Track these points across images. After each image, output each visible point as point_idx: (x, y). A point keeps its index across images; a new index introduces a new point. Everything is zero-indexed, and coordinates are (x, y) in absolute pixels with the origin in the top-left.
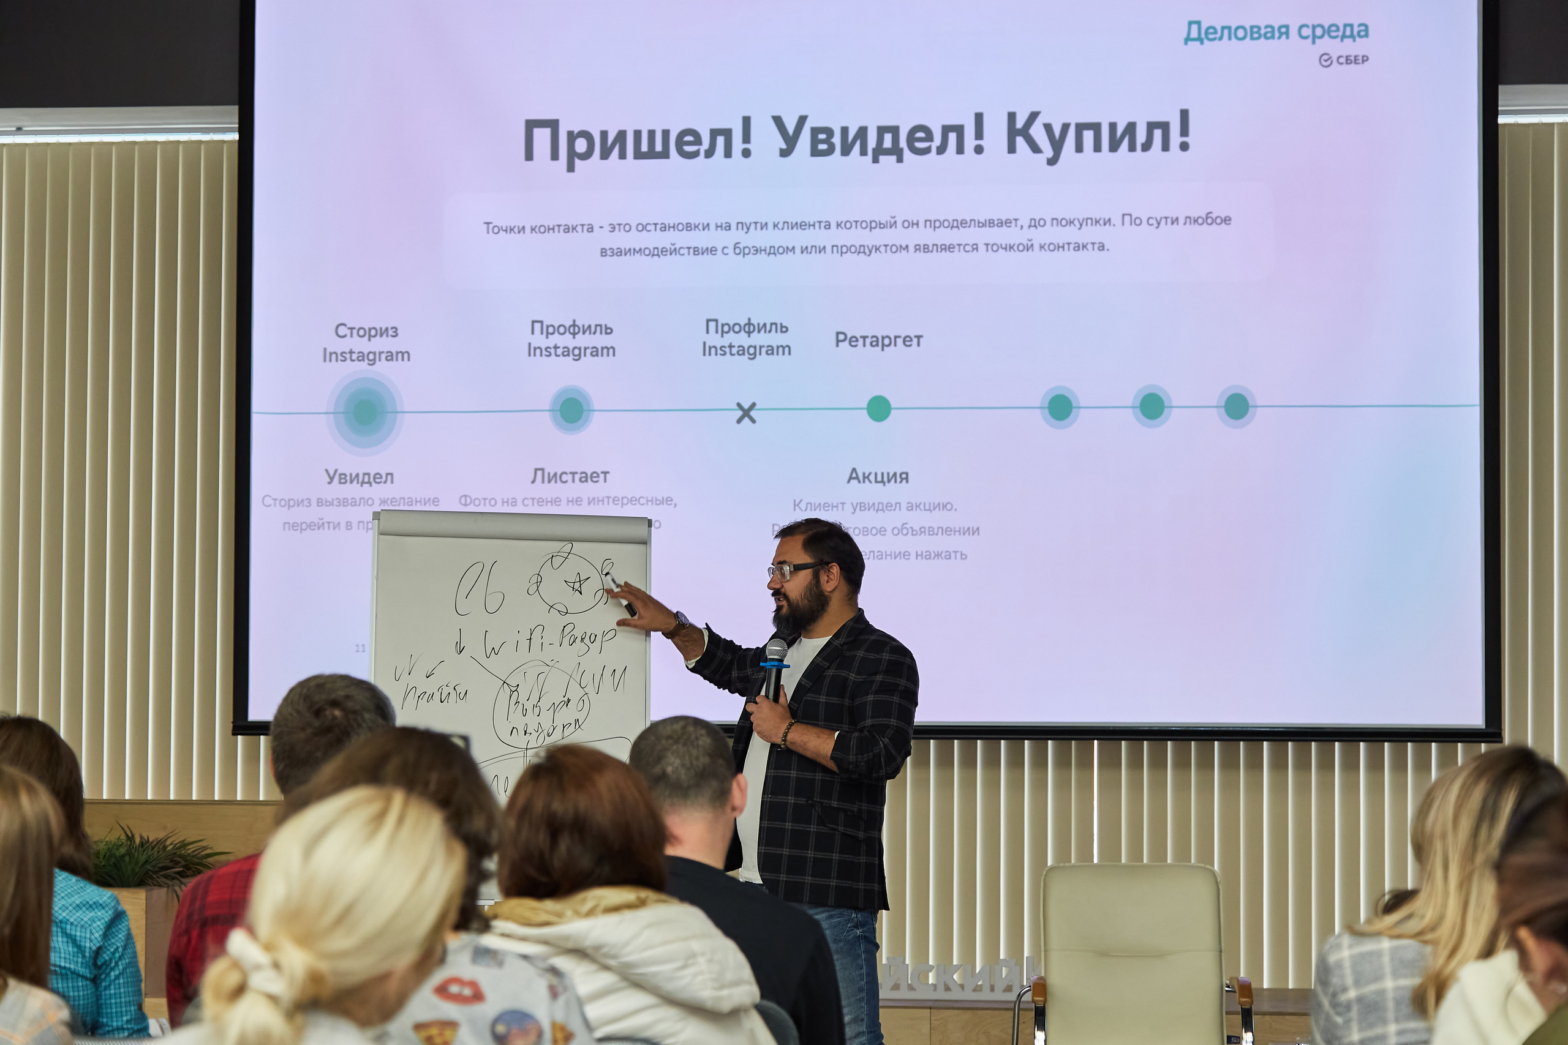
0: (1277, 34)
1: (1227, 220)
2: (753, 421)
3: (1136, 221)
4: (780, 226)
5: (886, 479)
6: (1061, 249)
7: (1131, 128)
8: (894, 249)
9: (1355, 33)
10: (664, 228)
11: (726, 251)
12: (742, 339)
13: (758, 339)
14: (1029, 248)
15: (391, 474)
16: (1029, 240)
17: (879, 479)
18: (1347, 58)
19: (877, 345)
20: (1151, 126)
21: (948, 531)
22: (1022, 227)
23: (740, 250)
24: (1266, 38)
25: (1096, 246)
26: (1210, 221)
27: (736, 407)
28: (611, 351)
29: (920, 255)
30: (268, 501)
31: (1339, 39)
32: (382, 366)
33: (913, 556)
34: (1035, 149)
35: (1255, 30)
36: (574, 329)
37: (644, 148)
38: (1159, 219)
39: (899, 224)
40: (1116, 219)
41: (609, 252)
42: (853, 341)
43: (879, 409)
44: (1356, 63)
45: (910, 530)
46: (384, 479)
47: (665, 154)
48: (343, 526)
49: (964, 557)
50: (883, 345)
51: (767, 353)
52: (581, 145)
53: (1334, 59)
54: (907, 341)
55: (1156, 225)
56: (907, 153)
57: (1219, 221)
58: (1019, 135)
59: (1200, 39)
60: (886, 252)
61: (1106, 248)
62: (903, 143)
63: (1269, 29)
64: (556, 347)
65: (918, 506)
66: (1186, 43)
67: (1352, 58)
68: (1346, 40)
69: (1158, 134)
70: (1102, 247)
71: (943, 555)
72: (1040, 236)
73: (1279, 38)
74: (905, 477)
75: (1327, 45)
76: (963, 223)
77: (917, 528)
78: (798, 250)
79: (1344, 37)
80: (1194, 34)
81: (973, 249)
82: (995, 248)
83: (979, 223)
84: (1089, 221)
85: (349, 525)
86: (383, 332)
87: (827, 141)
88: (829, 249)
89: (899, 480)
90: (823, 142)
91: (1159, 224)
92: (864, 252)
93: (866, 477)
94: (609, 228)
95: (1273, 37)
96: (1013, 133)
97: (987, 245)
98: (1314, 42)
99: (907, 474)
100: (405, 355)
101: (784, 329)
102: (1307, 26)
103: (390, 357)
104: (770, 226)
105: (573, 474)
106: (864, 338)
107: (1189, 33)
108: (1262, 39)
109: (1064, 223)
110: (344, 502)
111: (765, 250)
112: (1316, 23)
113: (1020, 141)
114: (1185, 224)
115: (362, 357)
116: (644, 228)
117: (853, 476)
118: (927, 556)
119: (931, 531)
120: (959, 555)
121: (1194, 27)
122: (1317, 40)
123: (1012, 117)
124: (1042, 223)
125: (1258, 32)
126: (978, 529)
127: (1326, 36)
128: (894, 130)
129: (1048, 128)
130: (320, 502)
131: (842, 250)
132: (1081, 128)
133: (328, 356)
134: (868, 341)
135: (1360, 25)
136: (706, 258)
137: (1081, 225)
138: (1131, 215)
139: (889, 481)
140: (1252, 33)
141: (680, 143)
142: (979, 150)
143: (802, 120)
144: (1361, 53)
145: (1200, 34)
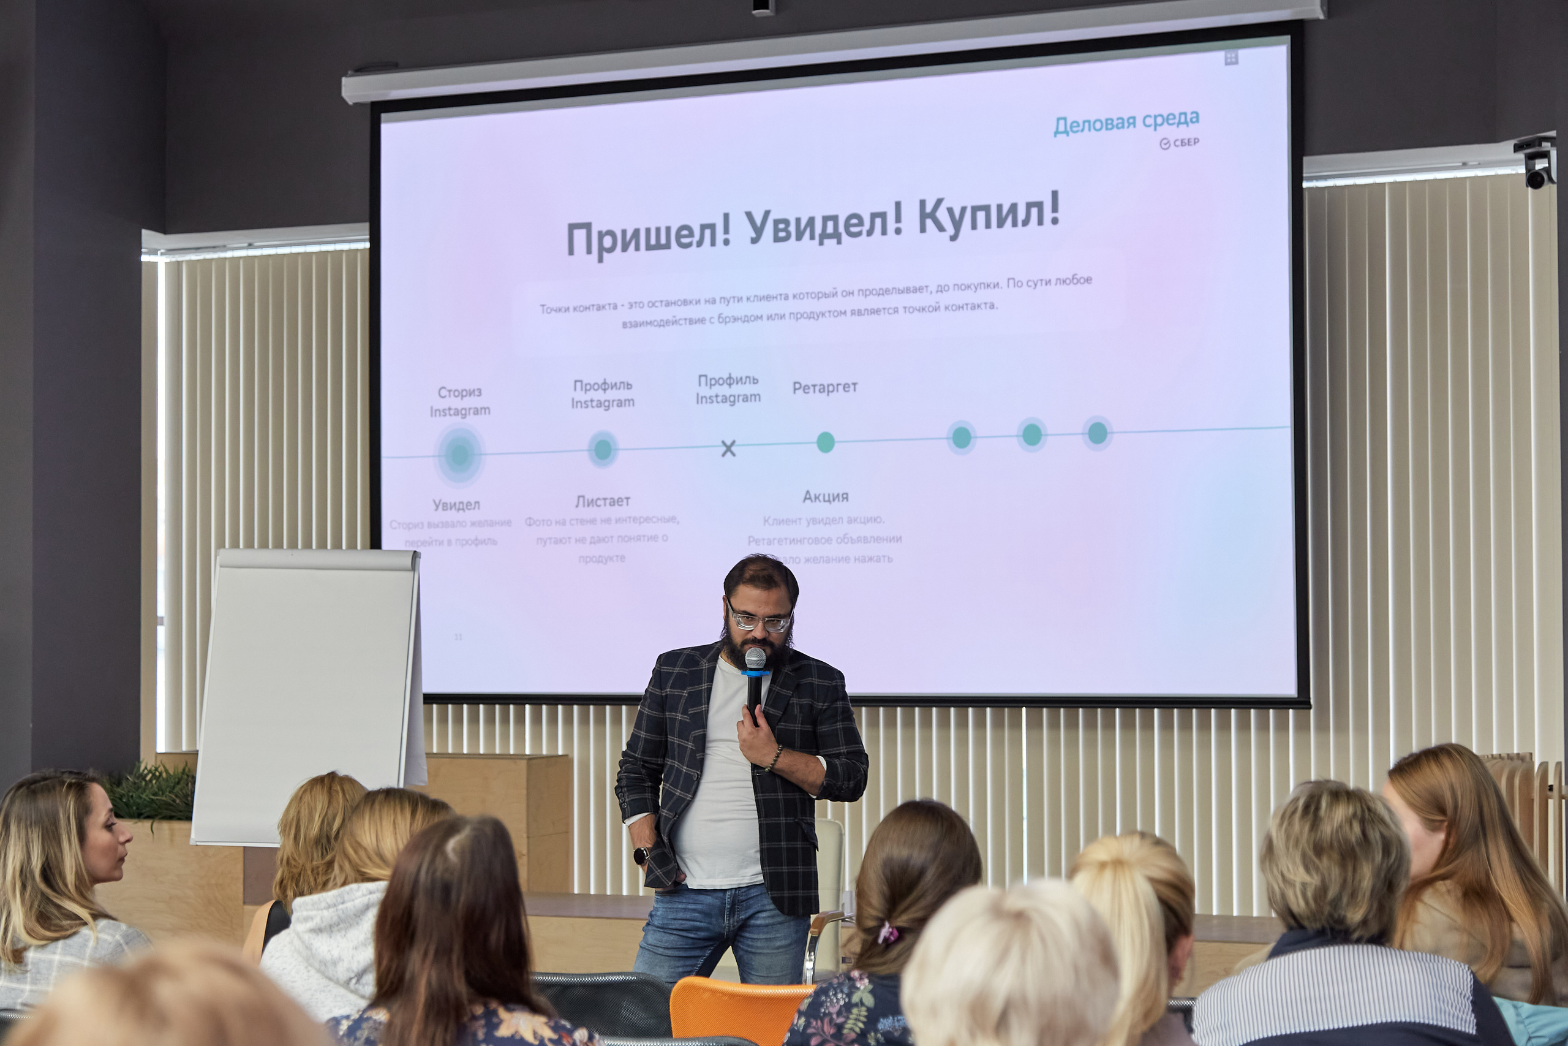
0: (1126, 125)
1: (1088, 280)
2: (734, 455)
3: (1018, 284)
4: (752, 299)
5: (831, 499)
6: (961, 309)
7: (1014, 208)
8: (836, 314)
9: (1188, 120)
10: (668, 304)
11: (712, 320)
12: (724, 390)
13: (737, 390)
14: (936, 309)
15: (478, 502)
16: (937, 303)
17: (827, 498)
18: (1182, 141)
19: (824, 391)
20: (1029, 206)
21: (878, 540)
22: (931, 292)
23: (722, 319)
24: (1118, 128)
25: (988, 306)
26: (1075, 281)
27: (721, 444)
28: (631, 402)
29: (856, 318)
30: (395, 525)
31: (1175, 126)
32: (471, 419)
33: (852, 559)
34: (941, 228)
35: (1109, 122)
36: (605, 386)
37: (653, 241)
38: (1036, 282)
39: (839, 294)
40: (1003, 283)
41: (629, 325)
42: (806, 389)
43: (826, 442)
44: (1189, 145)
45: (850, 540)
46: (473, 506)
47: (667, 246)
48: (446, 543)
49: (890, 560)
50: (828, 392)
51: (743, 401)
52: (608, 242)
53: (1172, 142)
54: (846, 387)
55: (1033, 286)
56: (844, 237)
57: (1082, 281)
58: (928, 217)
59: (1066, 132)
60: (830, 316)
61: (995, 306)
62: (841, 229)
63: (1120, 121)
64: (592, 401)
65: (855, 520)
66: (1055, 136)
67: (1186, 141)
68: (1181, 126)
69: (1034, 211)
70: (992, 306)
71: (875, 559)
72: (945, 299)
73: (1128, 127)
74: (845, 497)
75: (1166, 131)
76: (887, 291)
77: (855, 537)
78: (765, 318)
79: (1179, 123)
80: (1061, 128)
81: (895, 312)
82: (911, 310)
83: (899, 290)
84: (982, 286)
85: (449, 542)
86: (471, 393)
87: (785, 230)
88: (787, 316)
89: (841, 499)
90: (782, 230)
91: (1036, 285)
92: (814, 318)
93: (817, 498)
94: (629, 306)
95: (1123, 127)
96: (923, 216)
97: (905, 308)
98: (1155, 130)
99: (847, 494)
100: (486, 410)
101: (755, 381)
102: (1149, 116)
103: (477, 412)
104: (745, 299)
105: (605, 499)
106: (814, 386)
107: (1057, 128)
108: (1115, 129)
109: (963, 287)
110: (446, 525)
111: (741, 319)
112: (1157, 114)
113: (929, 222)
114: (1056, 284)
115: (457, 412)
116: (653, 305)
117: (807, 497)
118: (863, 560)
119: (865, 540)
120: (886, 559)
121: (1062, 122)
122: (1158, 128)
123: (923, 203)
124: (946, 288)
125: (1112, 124)
126: (901, 538)
127: (1165, 123)
128: (835, 219)
129: (950, 210)
130: (430, 525)
131: (798, 316)
132: (975, 209)
133: (434, 412)
134: (817, 388)
135: (1192, 113)
136: (698, 326)
137: (976, 289)
138: (1014, 279)
139: (834, 500)
140: (1107, 124)
141: (679, 236)
142: (898, 231)
143: (767, 213)
144: (1192, 136)
145: (1066, 128)
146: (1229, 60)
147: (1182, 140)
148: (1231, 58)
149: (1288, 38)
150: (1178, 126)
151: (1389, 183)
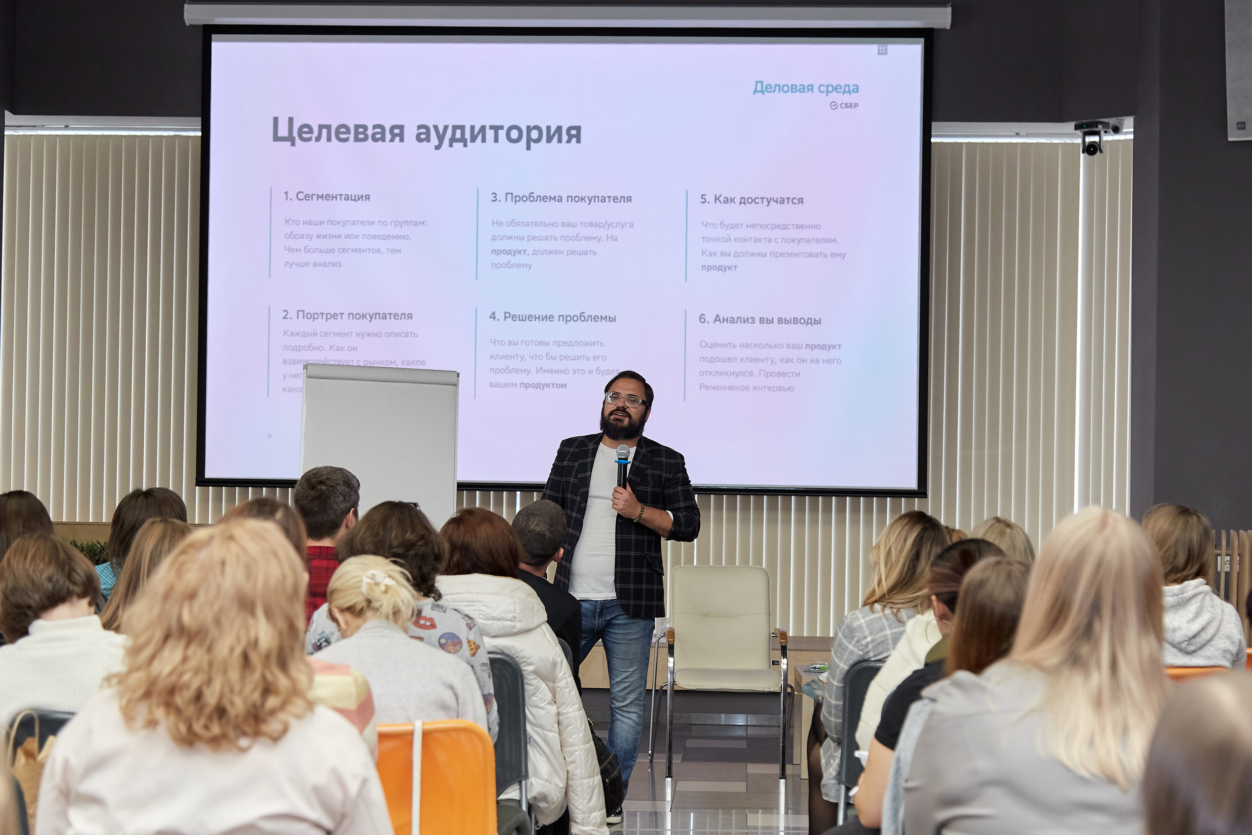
0: (806, 90)
9: (851, 90)
24: (800, 92)
31: (842, 93)
35: (794, 87)
44: (851, 107)
53: (839, 105)
59: (762, 92)
63: (802, 87)
66: (754, 94)
67: (849, 105)
68: (845, 94)
73: (808, 92)
75: (834, 96)
79: (844, 92)
80: (759, 89)
95: (804, 91)
98: (827, 95)
102: (823, 85)
107: (756, 88)
108: (798, 92)
112: (829, 84)
121: (759, 85)
122: (829, 94)
125: (796, 88)
127: (834, 91)
135: (854, 86)
140: (792, 88)
144: (854, 102)
145: (762, 88)
146: (881, 51)
147: (846, 104)
148: (882, 50)
149: (922, 40)
150: (843, 94)
151: (966, 143)
